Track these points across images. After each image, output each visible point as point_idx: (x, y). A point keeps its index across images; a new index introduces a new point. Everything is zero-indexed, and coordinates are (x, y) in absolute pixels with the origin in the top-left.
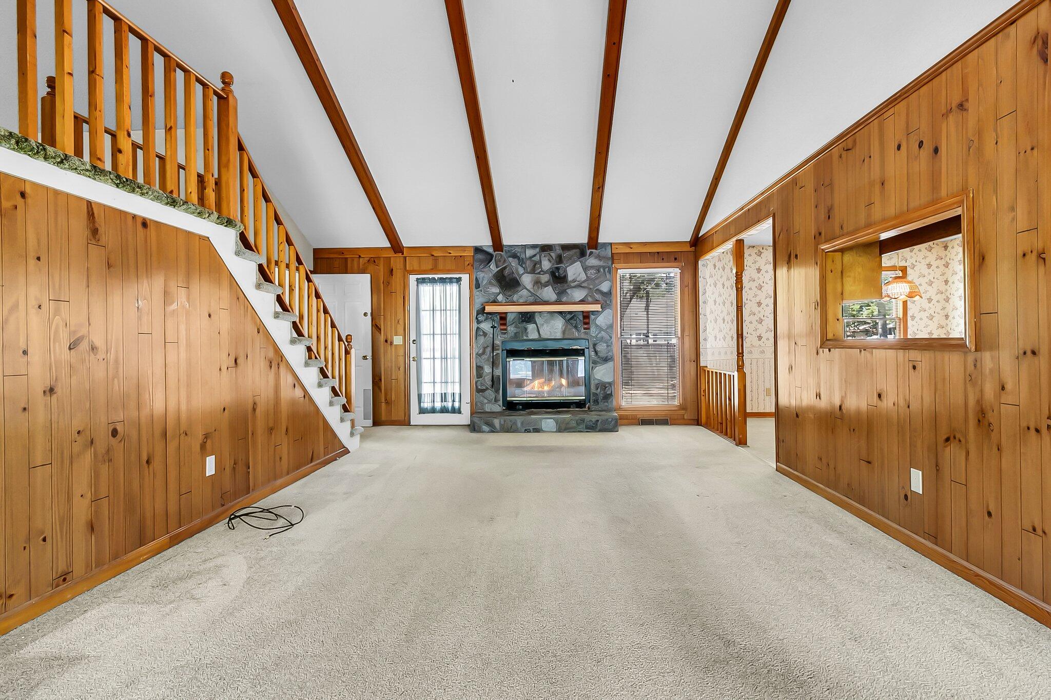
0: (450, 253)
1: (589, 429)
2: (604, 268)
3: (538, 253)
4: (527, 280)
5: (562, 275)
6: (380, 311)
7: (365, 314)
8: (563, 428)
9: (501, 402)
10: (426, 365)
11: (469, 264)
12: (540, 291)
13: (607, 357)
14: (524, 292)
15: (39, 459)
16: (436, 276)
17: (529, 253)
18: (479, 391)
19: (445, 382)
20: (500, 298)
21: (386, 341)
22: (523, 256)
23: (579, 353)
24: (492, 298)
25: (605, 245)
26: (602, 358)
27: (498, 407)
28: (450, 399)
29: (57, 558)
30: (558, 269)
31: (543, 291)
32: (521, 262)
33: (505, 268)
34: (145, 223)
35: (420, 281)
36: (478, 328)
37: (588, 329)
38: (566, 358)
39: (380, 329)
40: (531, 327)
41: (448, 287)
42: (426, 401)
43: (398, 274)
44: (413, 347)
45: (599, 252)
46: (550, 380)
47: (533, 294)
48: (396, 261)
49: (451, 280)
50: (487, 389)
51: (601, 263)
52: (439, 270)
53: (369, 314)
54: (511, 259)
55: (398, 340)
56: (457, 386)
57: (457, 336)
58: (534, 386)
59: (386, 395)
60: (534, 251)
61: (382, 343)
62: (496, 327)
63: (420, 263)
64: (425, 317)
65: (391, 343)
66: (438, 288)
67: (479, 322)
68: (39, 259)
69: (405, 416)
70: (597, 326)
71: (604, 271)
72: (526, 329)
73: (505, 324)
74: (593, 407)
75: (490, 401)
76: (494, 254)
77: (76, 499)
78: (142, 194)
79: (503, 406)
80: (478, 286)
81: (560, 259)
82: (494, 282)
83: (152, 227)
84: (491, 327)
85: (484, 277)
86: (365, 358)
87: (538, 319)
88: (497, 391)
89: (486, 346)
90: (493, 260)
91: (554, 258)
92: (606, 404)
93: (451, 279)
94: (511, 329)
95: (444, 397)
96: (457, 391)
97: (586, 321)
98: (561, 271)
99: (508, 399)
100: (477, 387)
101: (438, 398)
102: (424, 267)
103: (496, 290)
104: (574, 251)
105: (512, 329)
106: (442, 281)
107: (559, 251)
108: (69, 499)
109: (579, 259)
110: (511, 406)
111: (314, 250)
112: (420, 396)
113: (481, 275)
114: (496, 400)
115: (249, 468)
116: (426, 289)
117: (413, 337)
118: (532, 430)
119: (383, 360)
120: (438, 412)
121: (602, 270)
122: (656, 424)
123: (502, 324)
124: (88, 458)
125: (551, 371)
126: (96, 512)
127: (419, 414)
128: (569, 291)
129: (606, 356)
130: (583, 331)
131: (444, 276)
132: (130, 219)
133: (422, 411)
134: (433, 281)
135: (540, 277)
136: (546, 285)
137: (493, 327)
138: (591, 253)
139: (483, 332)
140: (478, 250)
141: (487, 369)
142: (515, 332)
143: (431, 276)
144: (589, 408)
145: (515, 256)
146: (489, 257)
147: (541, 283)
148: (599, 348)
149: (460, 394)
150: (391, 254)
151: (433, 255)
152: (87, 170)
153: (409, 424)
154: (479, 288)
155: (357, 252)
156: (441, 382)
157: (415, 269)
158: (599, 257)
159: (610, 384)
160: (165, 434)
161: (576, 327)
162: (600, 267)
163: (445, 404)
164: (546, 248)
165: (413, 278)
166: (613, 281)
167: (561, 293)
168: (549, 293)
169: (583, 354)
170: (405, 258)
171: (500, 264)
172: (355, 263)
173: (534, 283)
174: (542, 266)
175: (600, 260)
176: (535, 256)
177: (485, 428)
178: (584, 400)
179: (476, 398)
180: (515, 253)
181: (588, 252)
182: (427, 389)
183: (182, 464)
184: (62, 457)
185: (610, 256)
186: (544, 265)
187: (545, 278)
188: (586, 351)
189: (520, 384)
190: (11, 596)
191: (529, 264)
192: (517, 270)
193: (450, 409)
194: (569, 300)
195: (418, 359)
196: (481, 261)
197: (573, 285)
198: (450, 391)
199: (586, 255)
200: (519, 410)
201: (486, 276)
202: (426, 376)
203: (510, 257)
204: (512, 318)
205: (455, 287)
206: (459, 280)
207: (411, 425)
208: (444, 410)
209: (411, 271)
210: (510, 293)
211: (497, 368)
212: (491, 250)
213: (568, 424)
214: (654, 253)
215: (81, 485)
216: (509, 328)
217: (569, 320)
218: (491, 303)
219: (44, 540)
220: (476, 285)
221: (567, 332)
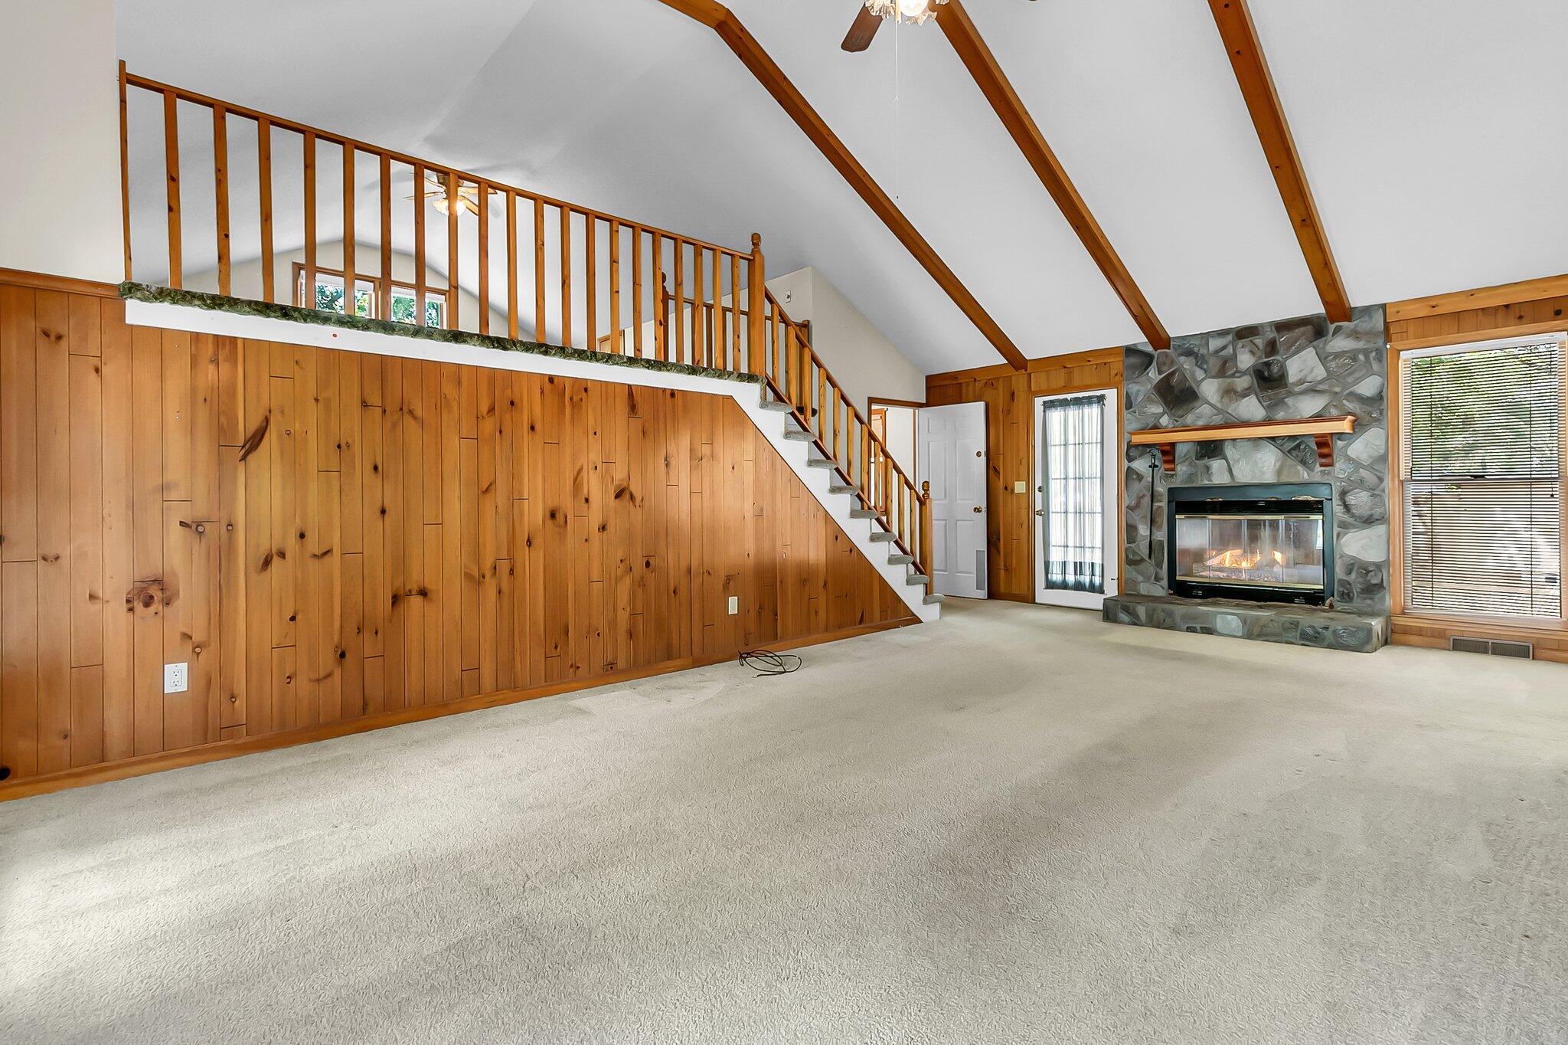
0: (1089, 361)
1: (1308, 640)
2: (1366, 352)
3: (1230, 342)
4: (1210, 389)
5: (1276, 375)
6: (999, 449)
7: (979, 454)
8: (1254, 633)
9: (1165, 582)
10: (1056, 521)
11: (1117, 374)
12: (1233, 406)
13: (1372, 515)
14: (1205, 409)
15: (595, 577)
16: (1069, 396)
17: (1214, 344)
18: (1131, 562)
19: (1081, 547)
20: (1165, 421)
21: (1006, 488)
22: (1203, 351)
23: (1315, 507)
24: (1151, 422)
25: (1367, 310)
26: (1360, 518)
27: (1160, 590)
28: (1087, 571)
29: (607, 650)
30: (1268, 364)
31: (1238, 406)
32: (1200, 360)
33: (1172, 374)
34: (673, 393)
35: (1048, 405)
36: (1129, 468)
37: (1331, 465)
38: (1282, 517)
39: (999, 473)
40: (1217, 465)
41: (1087, 410)
42: (1054, 572)
43: (1021, 397)
44: (1038, 495)
45: (1356, 326)
46: (1253, 552)
47: (1220, 411)
48: (1019, 380)
49: (1089, 401)
50: (1143, 560)
51: (1361, 345)
52: (1074, 387)
53: (983, 454)
54: (1182, 359)
55: (1020, 487)
56: (1098, 553)
57: (1099, 480)
58: (1224, 560)
59: (1005, 558)
60: (1223, 339)
61: (1001, 491)
62: (1157, 466)
63: (1048, 380)
64: (1055, 454)
65: (1013, 491)
66: (1072, 413)
67: (1130, 459)
68: (595, 433)
69: (1028, 590)
70: (1349, 459)
71: (1367, 357)
72: (1208, 468)
73: (1173, 461)
74: (1339, 606)
75: (1147, 579)
76: (1156, 353)
77: (620, 612)
78: (669, 371)
79: (1170, 587)
80: (1129, 405)
81: (1272, 347)
82: (1155, 397)
83: (678, 396)
84: (1150, 466)
85: (1138, 391)
86: (977, 510)
87: (1229, 451)
88: (1159, 565)
89: (1141, 495)
90: (1154, 363)
91: (1261, 347)
92: (1369, 602)
93: (1090, 397)
94: (1182, 469)
95: (1079, 567)
96: (1098, 561)
97: (1325, 451)
98: (1275, 369)
99: (1178, 578)
100: (1127, 556)
101: (1071, 569)
102: (1054, 385)
103: (1157, 409)
104: (1302, 329)
105: (1184, 468)
106: (1078, 402)
107: (1271, 334)
108: (615, 610)
109: (1311, 342)
110: (1183, 590)
111: (928, 378)
112: (1047, 564)
113: (1134, 388)
114: (1157, 579)
115: (777, 615)
116: (1056, 416)
117: (1039, 483)
118: (1198, 629)
119: (1001, 513)
120: (1071, 589)
121: (1361, 357)
122: (1494, 653)
123: (1166, 462)
124: (628, 580)
125: (1254, 538)
126: (634, 623)
127: (1046, 588)
128: (1289, 401)
129: (1369, 513)
130: (1318, 468)
131: (1080, 395)
132: (660, 393)
133: (1050, 585)
134: (1065, 404)
135: (1233, 382)
136: (1244, 394)
137: (1153, 466)
138: (1337, 330)
139: (1138, 474)
140: (1130, 351)
141: (1143, 530)
142: (1189, 472)
143: (1061, 397)
144: (1331, 606)
145: (1189, 353)
146: (1148, 359)
147: (1235, 392)
148: (1351, 499)
149: (1102, 565)
150: (1012, 371)
151: (1065, 367)
152: (625, 362)
153: (1033, 601)
154: (1131, 407)
155: (971, 374)
156: (1075, 547)
157: (1042, 389)
158: (1355, 334)
159: (1378, 566)
160: (689, 570)
161: (1303, 462)
162: (1359, 351)
163: (1082, 578)
164: (1245, 333)
165: (1039, 402)
166: (1390, 376)
167: (1273, 405)
168: (1251, 407)
169: (1320, 511)
170: (1030, 375)
171: (1164, 368)
172: (971, 388)
173: (1224, 393)
174: (1239, 364)
175: (1358, 338)
176: (1224, 348)
177: (1123, 616)
178: (1322, 592)
179: (1126, 573)
180: (1190, 348)
181: (1332, 327)
182: (1056, 556)
183: (705, 599)
184: (610, 578)
185: (1381, 326)
186: (1241, 362)
187: (1243, 383)
188: (1326, 505)
189: (1199, 556)
190: (578, 667)
191: (1214, 364)
192: (1193, 374)
193: (1087, 584)
194: (1289, 417)
195: (1045, 513)
196: (1133, 368)
197: (1297, 389)
198: (1088, 560)
199: (1328, 332)
200: (1197, 597)
201: (1142, 388)
202: (1056, 537)
203: (1181, 355)
204: (1184, 451)
205: (1095, 410)
206: (1101, 399)
207: (1036, 603)
208: (1079, 587)
209: (1037, 391)
210: (1180, 413)
211: (1160, 528)
212: (1149, 349)
213: (1264, 626)
214: (1497, 309)
215: (623, 600)
216: (1179, 468)
217: (1289, 452)
218: (1150, 429)
219: (598, 634)
220: (1127, 403)
221: (1285, 472)
